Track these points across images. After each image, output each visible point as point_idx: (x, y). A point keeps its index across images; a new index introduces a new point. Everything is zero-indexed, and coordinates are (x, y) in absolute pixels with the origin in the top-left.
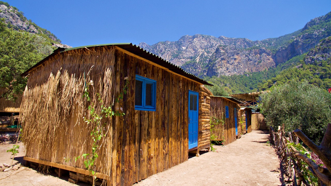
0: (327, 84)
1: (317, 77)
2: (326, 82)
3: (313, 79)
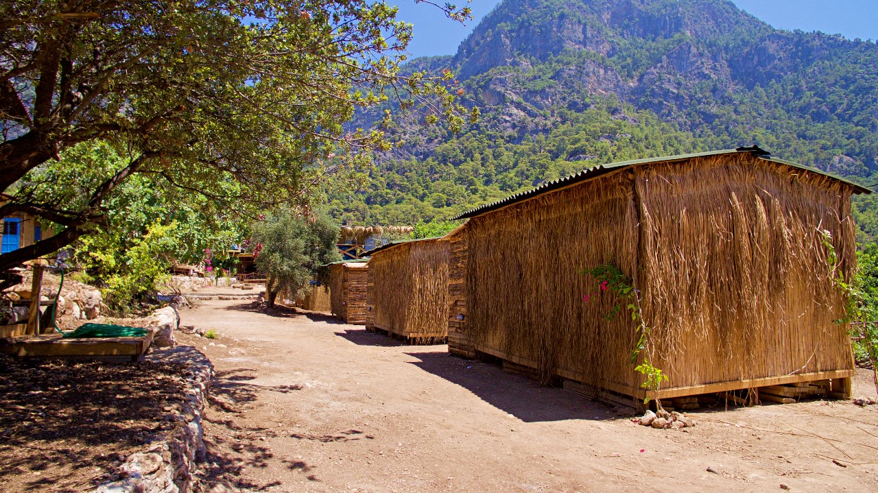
0: (375, 217)
1: (360, 200)
2: (376, 211)
3: (354, 202)
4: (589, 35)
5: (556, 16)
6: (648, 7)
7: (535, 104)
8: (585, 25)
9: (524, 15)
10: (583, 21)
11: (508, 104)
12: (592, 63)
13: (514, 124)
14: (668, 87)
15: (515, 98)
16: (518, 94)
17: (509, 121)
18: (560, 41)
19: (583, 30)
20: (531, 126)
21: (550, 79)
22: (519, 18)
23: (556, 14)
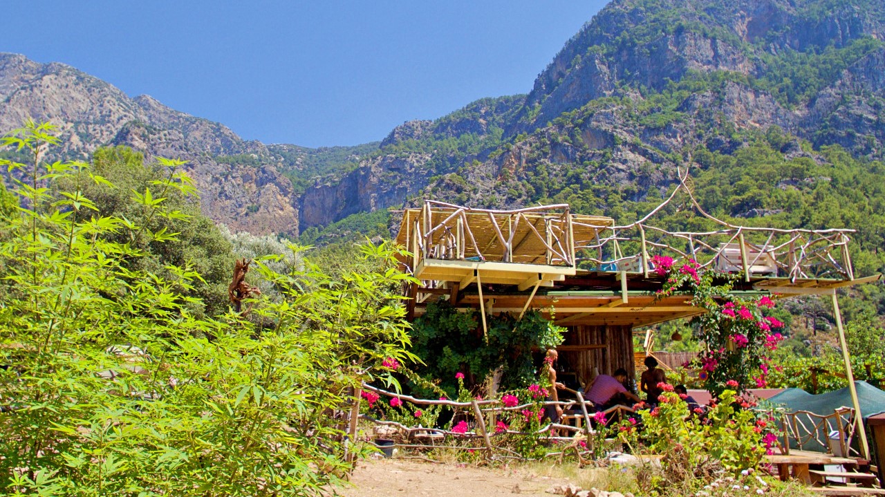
4: (721, 51)
5: (671, 30)
6: (803, 10)
7: (658, 144)
8: (714, 40)
9: (625, 33)
10: (710, 35)
11: (620, 146)
12: (736, 86)
13: (631, 174)
14: (859, 112)
15: (628, 139)
16: (634, 134)
17: (623, 171)
18: (680, 62)
19: (711, 45)
20: (656, 176)
21: (675, 110)
22: (617, 38)
23: (670, 28)
